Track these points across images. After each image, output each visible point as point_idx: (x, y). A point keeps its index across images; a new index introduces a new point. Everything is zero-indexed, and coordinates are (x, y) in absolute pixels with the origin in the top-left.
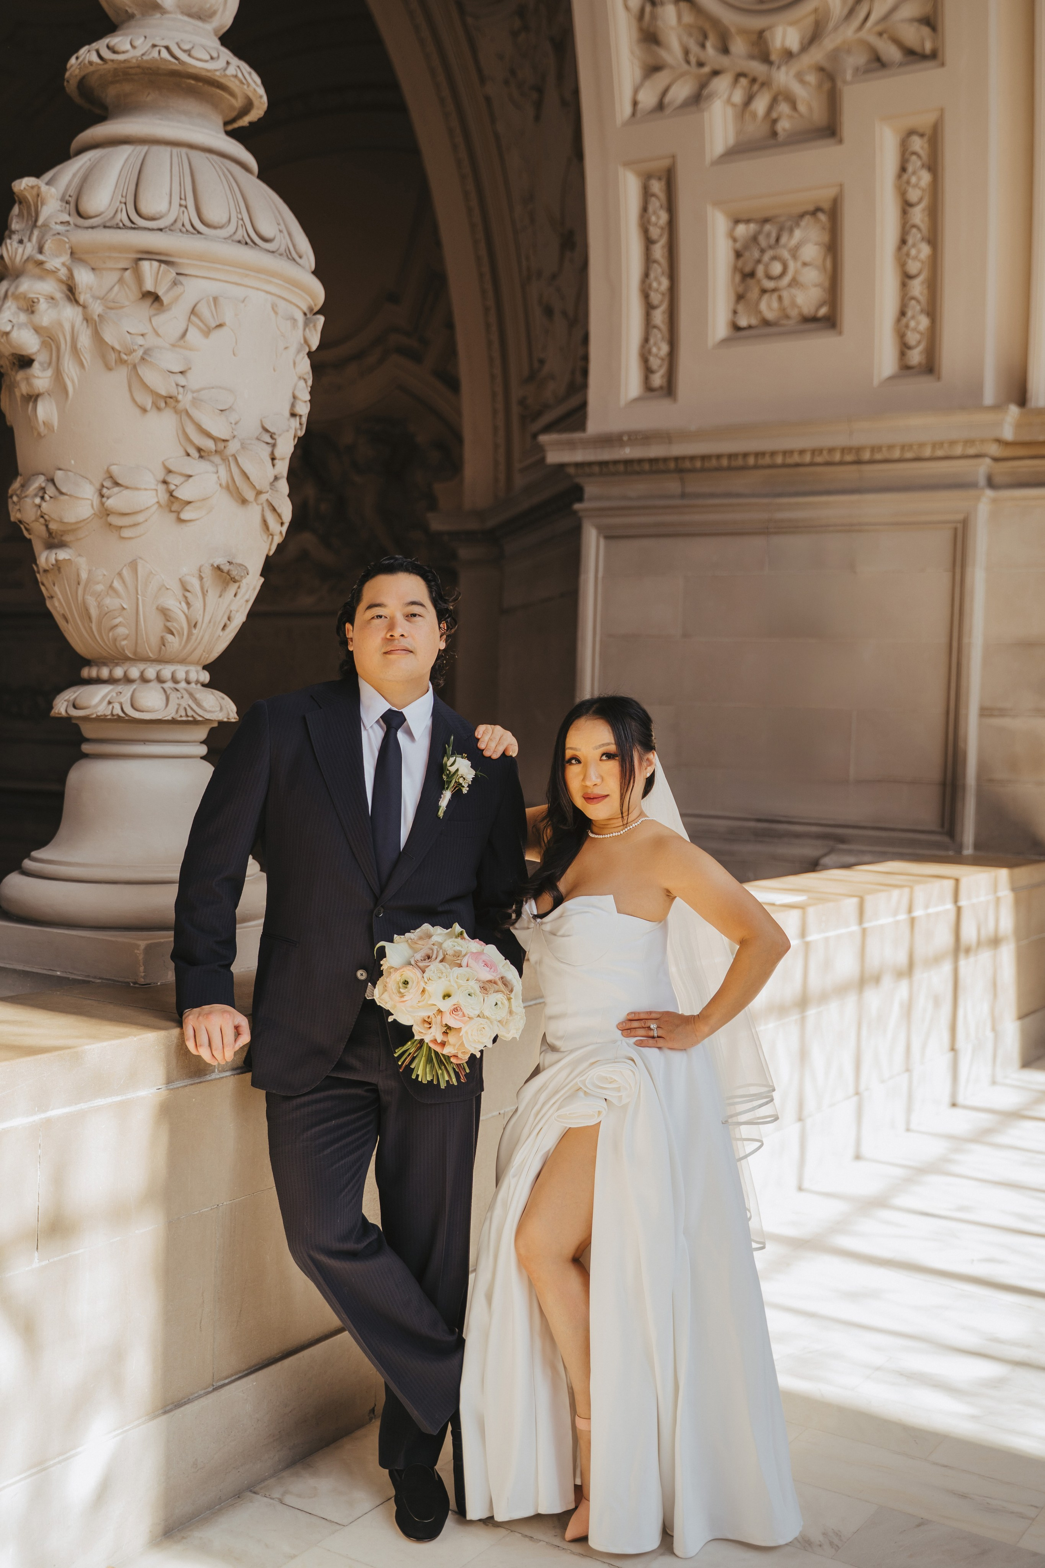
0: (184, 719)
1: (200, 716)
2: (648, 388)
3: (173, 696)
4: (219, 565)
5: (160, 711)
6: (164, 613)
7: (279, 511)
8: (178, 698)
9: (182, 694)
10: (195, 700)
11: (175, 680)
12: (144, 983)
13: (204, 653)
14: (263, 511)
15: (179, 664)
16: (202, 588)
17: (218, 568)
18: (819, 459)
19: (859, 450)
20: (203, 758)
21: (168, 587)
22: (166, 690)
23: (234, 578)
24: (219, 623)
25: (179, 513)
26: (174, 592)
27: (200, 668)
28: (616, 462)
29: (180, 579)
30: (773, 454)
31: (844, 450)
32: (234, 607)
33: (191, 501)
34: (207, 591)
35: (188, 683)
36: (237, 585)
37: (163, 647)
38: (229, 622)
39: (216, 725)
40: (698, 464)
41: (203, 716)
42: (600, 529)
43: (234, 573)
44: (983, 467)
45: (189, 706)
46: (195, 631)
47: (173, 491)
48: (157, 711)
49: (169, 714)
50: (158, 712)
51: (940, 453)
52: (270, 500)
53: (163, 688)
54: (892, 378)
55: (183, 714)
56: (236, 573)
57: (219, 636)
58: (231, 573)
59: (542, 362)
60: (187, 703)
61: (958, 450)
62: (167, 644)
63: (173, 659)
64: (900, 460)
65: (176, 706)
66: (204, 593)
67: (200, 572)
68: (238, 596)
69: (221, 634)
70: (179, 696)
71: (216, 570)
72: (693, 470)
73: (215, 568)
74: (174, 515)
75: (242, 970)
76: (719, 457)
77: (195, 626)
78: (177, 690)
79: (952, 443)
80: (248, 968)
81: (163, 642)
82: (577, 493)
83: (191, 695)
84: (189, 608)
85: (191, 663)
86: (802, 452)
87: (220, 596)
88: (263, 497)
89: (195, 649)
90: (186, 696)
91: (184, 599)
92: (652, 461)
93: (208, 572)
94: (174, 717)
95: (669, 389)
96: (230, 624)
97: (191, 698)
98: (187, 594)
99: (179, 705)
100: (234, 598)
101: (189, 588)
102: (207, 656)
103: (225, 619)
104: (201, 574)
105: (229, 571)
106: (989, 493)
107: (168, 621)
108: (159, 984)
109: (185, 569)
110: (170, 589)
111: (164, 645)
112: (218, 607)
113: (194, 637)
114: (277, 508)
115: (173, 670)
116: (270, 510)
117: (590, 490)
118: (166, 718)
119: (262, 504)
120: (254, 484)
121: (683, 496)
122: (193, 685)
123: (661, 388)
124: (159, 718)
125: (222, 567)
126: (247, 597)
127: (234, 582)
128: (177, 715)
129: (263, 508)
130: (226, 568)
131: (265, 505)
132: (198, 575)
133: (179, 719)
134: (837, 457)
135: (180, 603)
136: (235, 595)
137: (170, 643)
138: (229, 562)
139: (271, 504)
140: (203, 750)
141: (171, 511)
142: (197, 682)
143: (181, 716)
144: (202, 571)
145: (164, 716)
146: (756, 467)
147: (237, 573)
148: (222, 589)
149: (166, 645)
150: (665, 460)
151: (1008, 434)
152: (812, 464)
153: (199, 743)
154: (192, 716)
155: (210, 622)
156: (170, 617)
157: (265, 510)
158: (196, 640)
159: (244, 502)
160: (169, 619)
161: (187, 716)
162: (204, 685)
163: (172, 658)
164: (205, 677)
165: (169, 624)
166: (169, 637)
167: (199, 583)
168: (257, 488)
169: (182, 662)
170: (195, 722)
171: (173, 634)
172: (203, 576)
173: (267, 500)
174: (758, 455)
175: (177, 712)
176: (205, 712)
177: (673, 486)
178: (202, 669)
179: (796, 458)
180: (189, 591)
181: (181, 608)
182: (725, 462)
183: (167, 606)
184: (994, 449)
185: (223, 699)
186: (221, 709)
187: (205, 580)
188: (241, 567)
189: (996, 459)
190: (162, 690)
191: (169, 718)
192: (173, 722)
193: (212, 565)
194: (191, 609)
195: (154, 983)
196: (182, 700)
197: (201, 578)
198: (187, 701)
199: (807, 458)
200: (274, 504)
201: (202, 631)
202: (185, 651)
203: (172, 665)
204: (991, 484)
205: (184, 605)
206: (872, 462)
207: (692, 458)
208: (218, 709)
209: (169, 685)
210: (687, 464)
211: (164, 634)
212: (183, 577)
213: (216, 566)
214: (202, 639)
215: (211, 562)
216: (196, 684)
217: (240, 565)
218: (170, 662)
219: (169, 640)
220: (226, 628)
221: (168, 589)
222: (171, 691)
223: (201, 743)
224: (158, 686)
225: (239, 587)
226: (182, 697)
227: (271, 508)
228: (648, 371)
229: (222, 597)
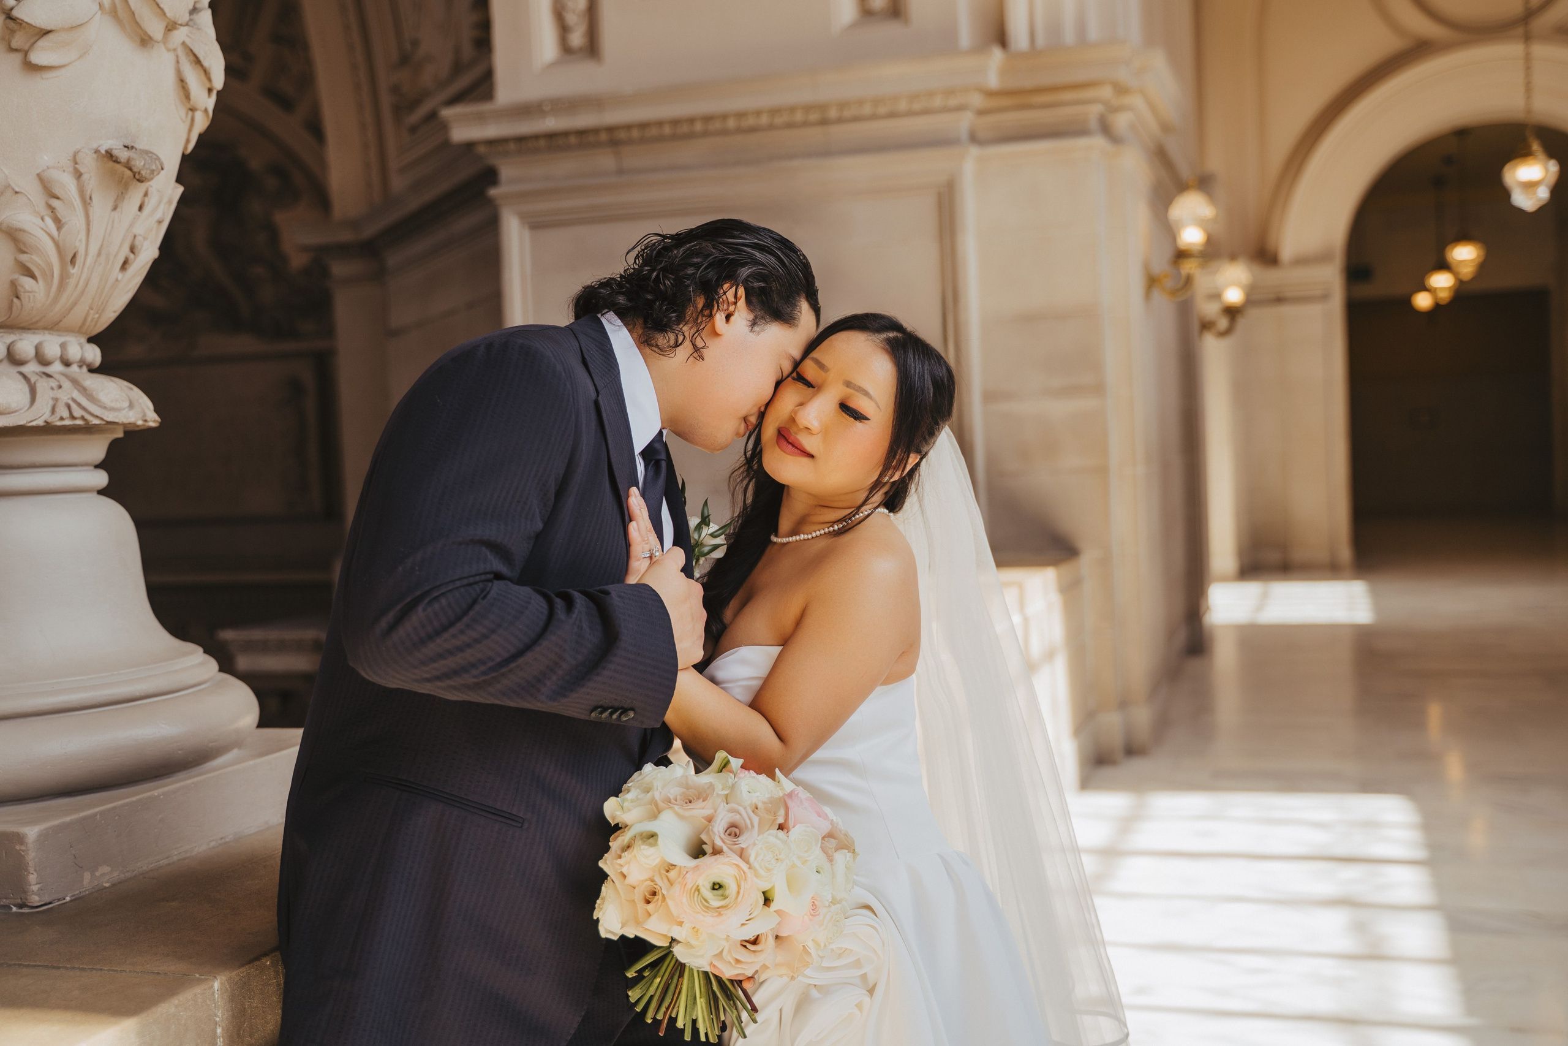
0: (67, 422)
1: (97, 417)
2: (566, 49)
3: (43, 385)
4: (111, 150)
5: (22, 411)
6: (15, 237)
7: (206, 64)
8: (52, 389)
9: (58, 381)
10: (84, 390)
11: (42, 360)
12: (39, 904)
13: (92, 312)
14: (178, 62)
15: (46, 332)
16: (81, 192)
17: (110, 155)
18: (779, 120)
19: (823, 107)
20: (101, 492)
21: (17, 189)
22: (29, 376)
23: (139, 173)
24: (115, 256)
25: (26, 53)
26: (29, 199)
27: (83, 340)
28: (536, 137)
29: (38, 175)
30: (724, 117)
31: (808, 108)
32: (139, 229)
33: (49, 28)
34: (91, 198)
35: (67, 364)
36: (142, 187)
37: (15, 300)
38: (132, 256)
39: (120, 434)
40: (635, 133)
41: (102, 416)
42: (524, 217)
43: (139, 163)
44: (965, 122)
45: (74, 400)
46: (74, 271)
47: (12, 9)
48: (16, 411)
49: (39, 415)
50: (18, 413)
51: (917, 106)
52: (188, 42)
53: (21, 374)
54: (854, 26)
55: (66, 414)
56: (142, 163)
57: (117, 280)
58: (133, 163)
59: (415, 43)
60: (69, 396)
61: (938, 102)
62: (22, 295)
63: (37, 322)
64: (874, 117)
65: (51, 403)
66: (86, 202)
67: (76, 163)
68: (147, 210)
69: (120, 276)
70: (54, 384)
71: (105, 159)
72: (630, 142)
73: (103, 156)
74: (17, 58)
75: (212, 844)
76: (660, 124)
77: (73, 261)
78: (49, 376)
79: (931, 94)
80: (222, 839)
81: (15, 292)
82: (490, 176)
83: (75, 382)
84: (59, 229)
85: (69, 330)
86: (758, 113)
87: (115, 208)
88: (180, 35)
89: (75, 304)
90: (67, 384)
91: (49, 212)
92: (581, 133)
93: (89, 165)
94: (49, 420)
95: (592, 48)
96: (135, 259)
97: (76, 388)
98: (55, 203)
99: (56, 400)
100: (139, 213)
101: (57, 191)
102: (97, 316)
103: (125, 251)
104: (77, 166)
105: (128, 160)
106: (974, 151)
107: (24, 252)
108: (68, 899)
109: (46, 158)
110: (21, 193)
111: (18, 297)
112: (112, 227)
113: (72, 282)
114: (201, 59)
115: (36, 342)
116: (189, 61)
117: (507, 171)
118: (34, 424)
119: (175, 50)
120: (162, 6)
121: (620, 172)
122: (75, 368)
123: (581, 49)
124: (22, 423)
125: (115, 153)
126: (158, 215)
127: (138, 180)
128: (53, 417)
129: (177, 57)
130: (123, 155)
131: (181, 52)
132: (71, 169)
133: (59, 423)
134: (799, 117)
135: (43, 219)
136: (141, 208)
137: (29, 292)
138: (125, 147)
139: (191, 51)
140: (101, 479)
141: (12, 50)
142: (82, 363)
143: (62, 419)
144: (78, 161)
145: (29, 420)
146: (705, 134)
147: (144, 165)
148: (118, 196)
149: (22, 298)
150: (596, 131)
151: (993, 81)
152: (771, 127)
153: (92, 468)
154: (83, 418)
155: (99, 254)
156: (24, 244)
157: (180, 61)
158: (76, 286)
159: (145, 41)
160: (24, 249)
161: (73, 418)
162: (92, 370)
163: (34, 320)
164: (94, 355)
165: (23, 258)
166: (27, 282)
167: (75, 182)
168: (168, 15)
169: (53, 327)
170: (88, 429)
171: (32, 276)
172: (82, 170)
173: (184, 43)
174: (708, 119)
175: (53, 411)
176: (104, 411)
177: (605, 160)
178: (86, 341)
179: (751, 121)
180: (58, 198)
181: (45, 229)
182: (667, 130)
183: (18, 225)
184: (977, 100)
185: (132, 389)
186: (131, 406)
187: (85, 177)
188: (150, 155)
189: (981, 113)
190: (20, 377)
191: (40, 422)
192: (48, 430)
193: (97, 151)
194: (64, 230)
195: (59, 900)
196: (60, 391)
197: (78, 175)
198: (68, 393)
199: (764, 120)
200: (196, 51)
201: (86, 270)
202: (58, 307)
203: (34, 333)
204: (974, 139)
205: (49, 222)
206: (840, 120)
207: (628, 127)
208: (126, 404)
209: (32, 368)
210: (622, 135)
211: (16, 276)
212: (43, 171)
213: (103, 152)
214: (87, 285)
215: (95, 146)
216: (80, 367)
217: (147, 152)
218: (29, 329)
219: (27, 288)
220: (127, 266)
221: (16, 193)
222: (37, 377)
223: (97, 467)
224: (13, 370)
225: (146, 195)
226: (60, 387)
227: (192, 58)
228: (564, 29)
229: (119, 210)
